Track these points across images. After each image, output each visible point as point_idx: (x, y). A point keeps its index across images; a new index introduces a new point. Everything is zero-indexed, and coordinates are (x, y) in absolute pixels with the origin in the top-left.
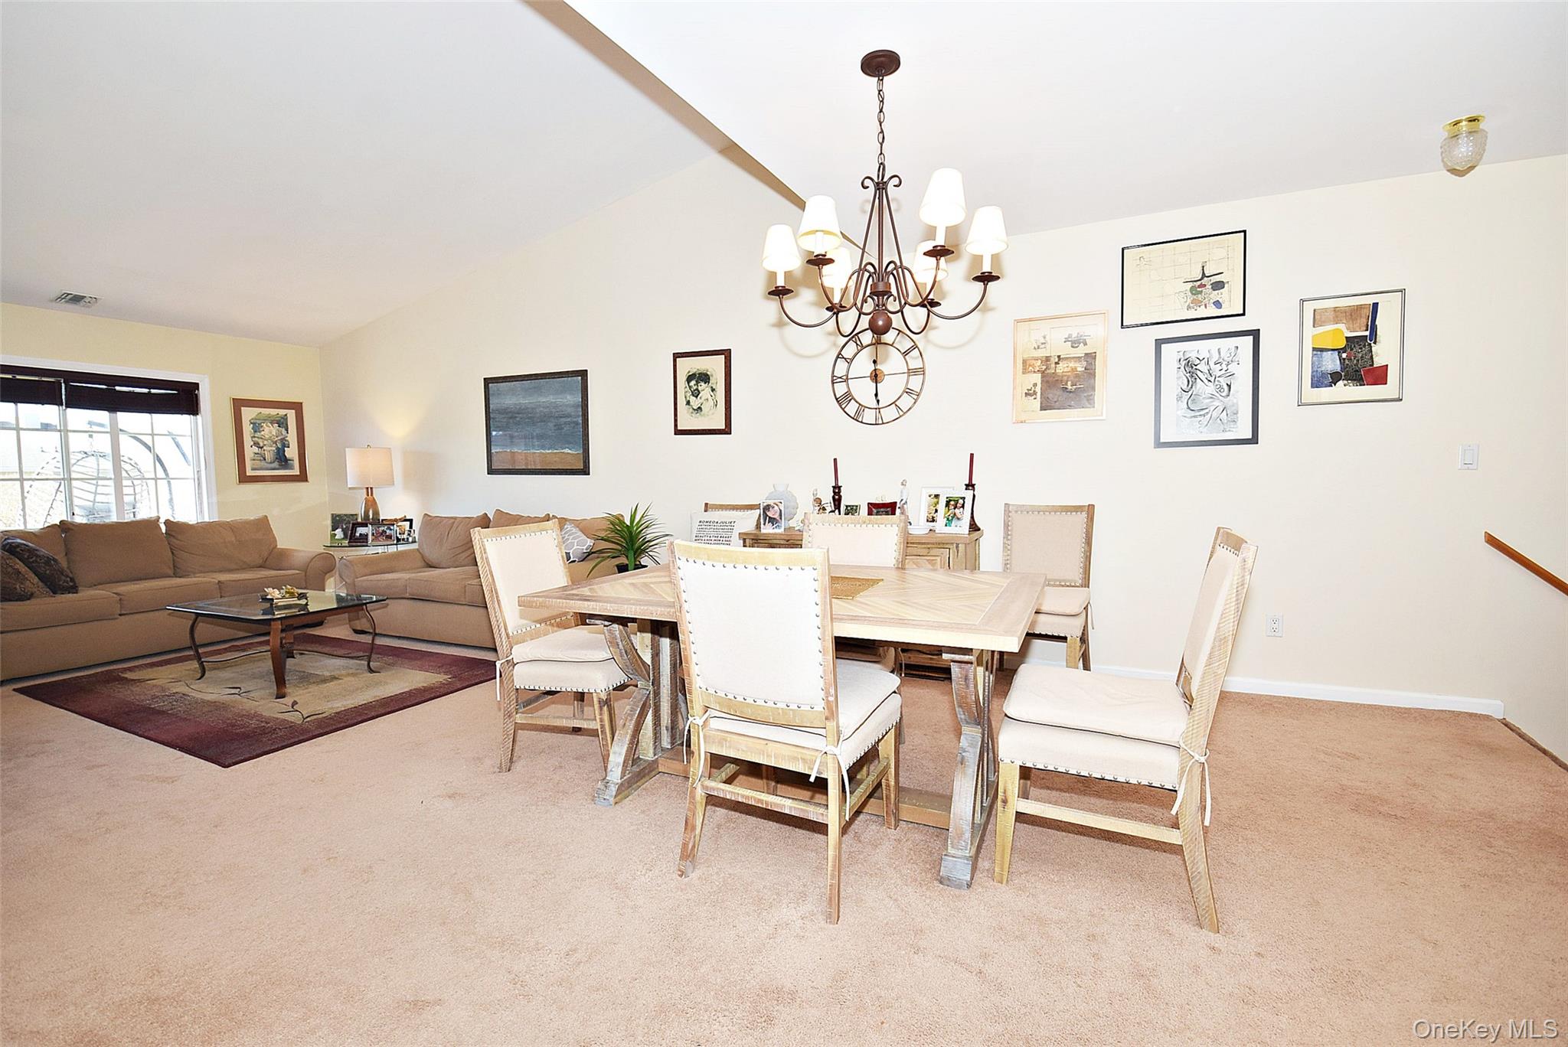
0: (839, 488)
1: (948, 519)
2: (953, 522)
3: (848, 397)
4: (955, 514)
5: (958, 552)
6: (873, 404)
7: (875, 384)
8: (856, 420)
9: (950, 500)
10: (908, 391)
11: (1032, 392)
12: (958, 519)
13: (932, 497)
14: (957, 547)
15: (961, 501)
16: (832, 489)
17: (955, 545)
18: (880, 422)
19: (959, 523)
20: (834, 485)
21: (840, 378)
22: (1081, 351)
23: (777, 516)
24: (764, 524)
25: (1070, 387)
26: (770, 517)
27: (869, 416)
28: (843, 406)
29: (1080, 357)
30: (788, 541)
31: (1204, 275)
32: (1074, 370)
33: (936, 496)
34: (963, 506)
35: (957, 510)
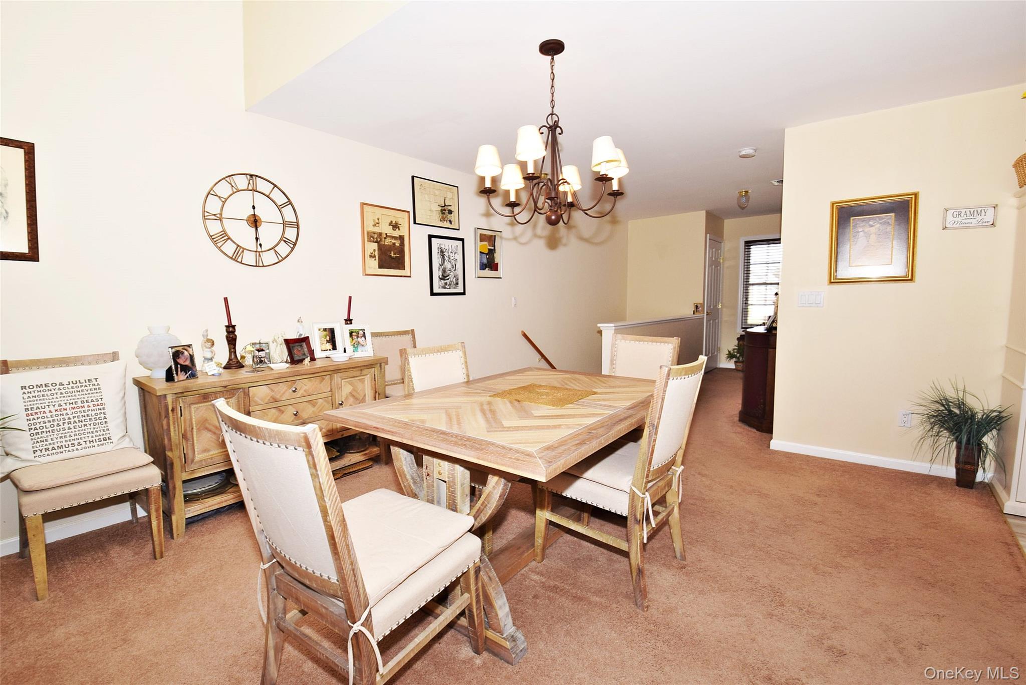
0: (234, 327)
1: (354, 347)
2: (359, 349)
3: (225, 236)
4: (358, 342)
5: (381, 369)
6: (252, 245)
7: (254, 229)
8: (234, 260)
9: (352, 332)
10: (284, 240)
11: (373, 255)
12: (363, 345)
13: (321, 330)
14: (380, 366)
15: (361, 332)
16: (225, 328)
17: (379, 365)
18: (261, 264)
19: (364, 349)
20: (227, 324)
21: (214, 215)
22: (396, 233)
23: (188, 363)
24: (177, 374)
25: (393, 255)
26: (181, 365)
27: (249, 258)
28: (219, 245)
29: (397, 237)
30: (226, 387)
31: (445, 205)
32: (394, 244)
33: (325, 330)
34: (364, 335)
35: (361, 340)
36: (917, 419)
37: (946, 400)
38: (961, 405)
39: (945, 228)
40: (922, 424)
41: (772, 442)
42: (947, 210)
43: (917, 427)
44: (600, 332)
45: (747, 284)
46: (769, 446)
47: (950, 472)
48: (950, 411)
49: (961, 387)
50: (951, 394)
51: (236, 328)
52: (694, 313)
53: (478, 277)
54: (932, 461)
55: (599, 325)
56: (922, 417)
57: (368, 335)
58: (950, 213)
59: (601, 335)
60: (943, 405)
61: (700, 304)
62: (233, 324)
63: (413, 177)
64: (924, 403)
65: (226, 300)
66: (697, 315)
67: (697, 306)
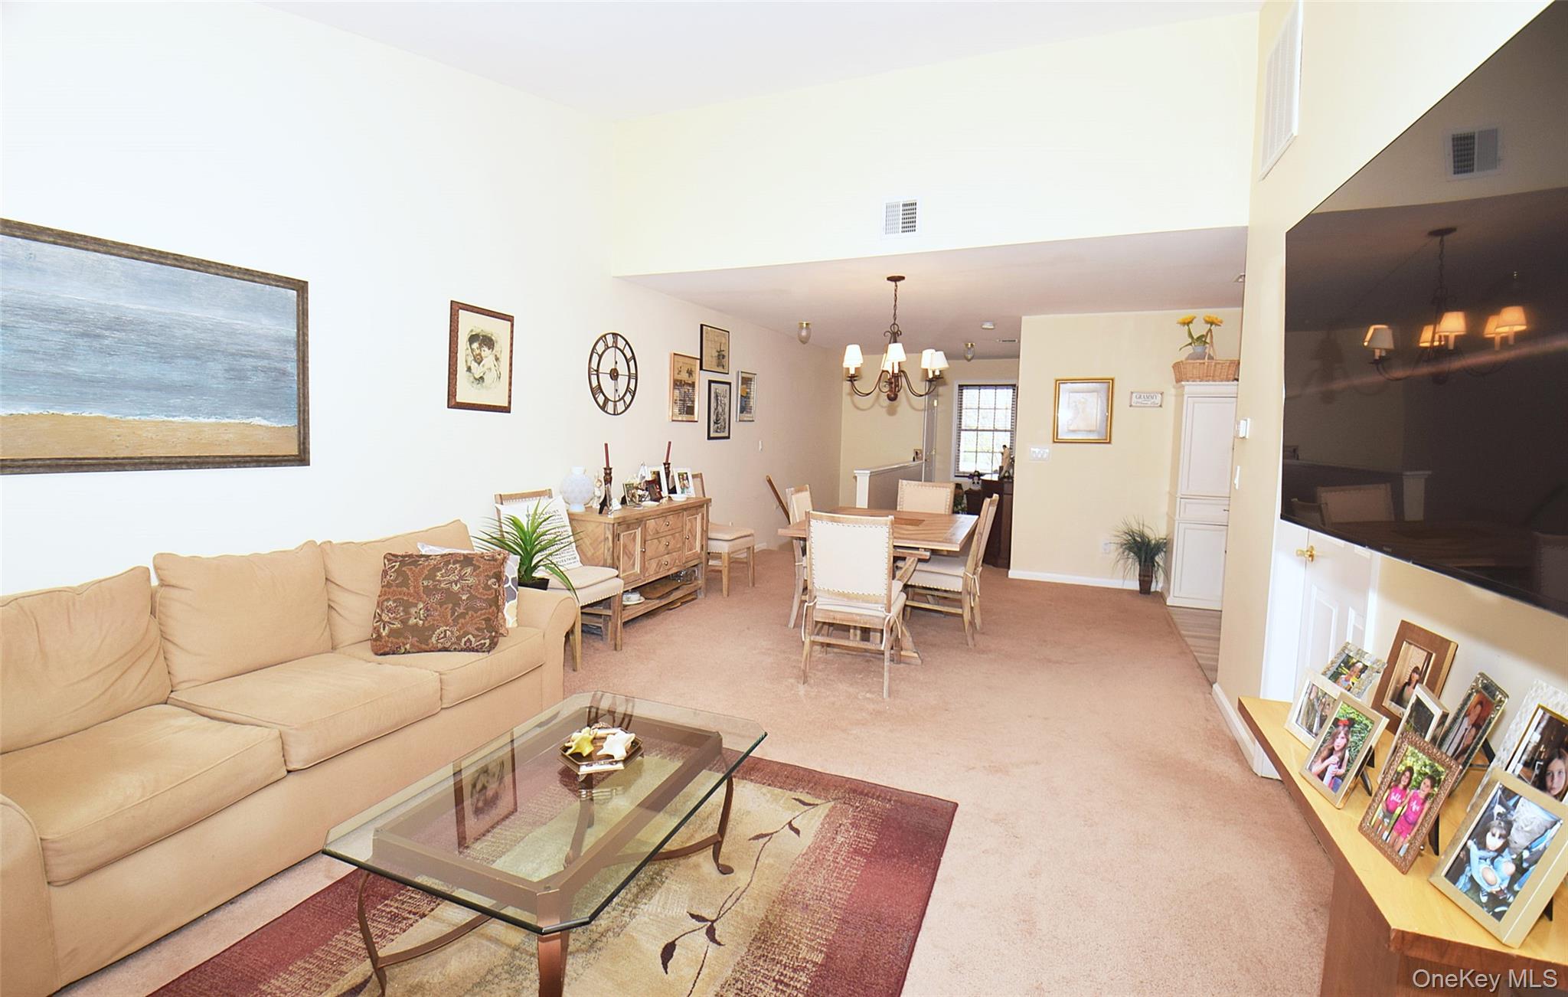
0: (610, 469)
1: (682, 488)
2: (685, 490)
3: (599, 389)
4: (684, 484)
5: (706, 509)
6: (613, 396)
7: (614, 382)
8: (603, 409)
9: (680, 475)
10: (629, 390)
11: (676, 401)
12: (687, 487)
13: (652, 473)
15: (685, 475)
16: (604, 471)
17: (705, 505)
18: (616, 413)
19: (688, 490)
20: (605, 467)
21: (595, 370)
22: (690, 380)
27: (610, 407)
28: (596, 397)
29: (690, 384)
31: (721, 351)
32: (689, 390)
33: (654, 472)
34: (687, 479)
35: (686, 482)
36: (1113, 547)
37: (1133, 532)
38: (1142, 536)
39: (1131, 406)
40: (1117, 549)
41: (1010, 572)
42: (1132, 393)
43: (1114, 552)
44: (855, 478)
45: (960, 430)
46: (1007, 576)
47: (1135, 585)
48: (1134, 539)
49: (1141, 522)
50: (1135, 528)
51: (613, 470)
52: (914, 460)
53: (740, 421)
54: (1124, 578)
55: (855, 472)
56: (1116, 545)
57: (690, 478)
58: (1134, 395)
59: (856, 480)
60: (1130, 536)
61: (920, 450)
62: (610, 466)
63: (702, 326)
64: (1118, 534)
65: (606, 445)
66: (917, 462)
67: (917, 453)
